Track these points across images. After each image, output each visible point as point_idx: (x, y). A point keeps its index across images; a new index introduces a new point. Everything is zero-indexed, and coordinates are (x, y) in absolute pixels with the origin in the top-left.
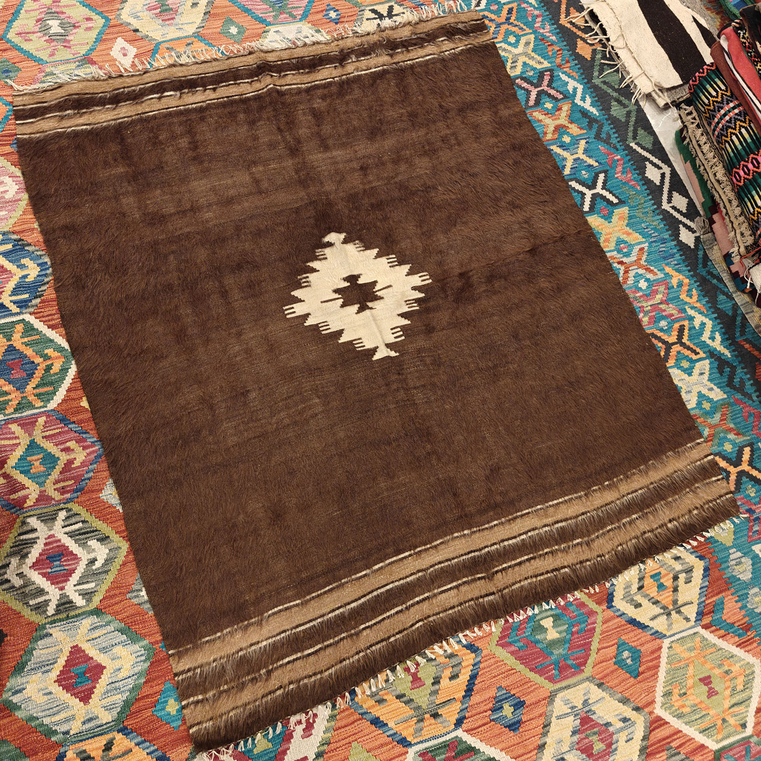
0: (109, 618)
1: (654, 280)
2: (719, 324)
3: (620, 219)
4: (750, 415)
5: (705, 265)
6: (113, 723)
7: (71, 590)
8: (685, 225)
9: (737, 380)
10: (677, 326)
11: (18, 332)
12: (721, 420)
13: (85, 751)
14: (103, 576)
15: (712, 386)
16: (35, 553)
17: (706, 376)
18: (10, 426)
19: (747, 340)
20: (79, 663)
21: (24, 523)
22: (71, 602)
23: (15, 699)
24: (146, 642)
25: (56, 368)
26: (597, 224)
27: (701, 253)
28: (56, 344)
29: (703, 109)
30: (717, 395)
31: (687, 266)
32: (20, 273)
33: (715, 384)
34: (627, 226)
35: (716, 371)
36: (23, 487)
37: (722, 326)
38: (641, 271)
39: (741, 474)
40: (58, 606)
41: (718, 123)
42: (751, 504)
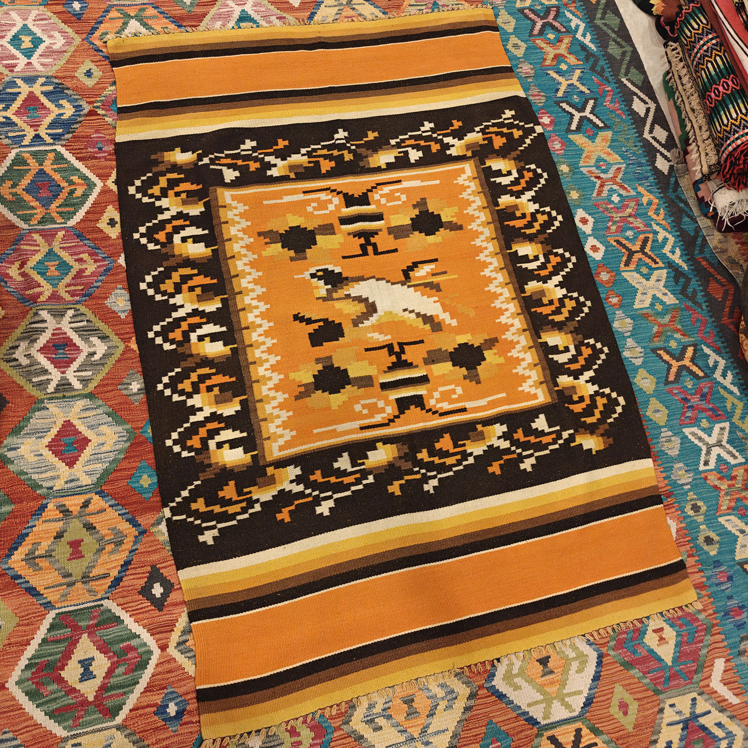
0: (100, 402)
1: (626, 197)
2: (680, 241)
3: (603, 140)
4: (697, 320)
5: (675, 190)
6: (92, 486)
7: (71, 375)
8: (662, 154)
9: (690, 290)
10: (642, 237)
11: (50, 159)
12: (670, 321)
13: (64, 505)
14: (100, 367)
15: (667, 291)
16: (43, 339)
17: (662, 283)
18: (33, 235)
19: (705, 259)
20: (69, 435)
21: (36, 314)
22: (70, 384)
23: (10, 455)
24: (128, 426)
25: (79, 192)
26: (581, 142)
27: (673, 180)
28: (81, 173)
29: (685, 42)
30: (670, 299)
31: (658, 189)
32: (57, 111)
33: (669, 291)
34: (608, 147)
35: (672, 279)
36: (39, 286)
37: (682, 243)
38: (615, 187)
39: (682, 368)
40: (58, 385)
41: (697, 53)
42: (688, 394)
